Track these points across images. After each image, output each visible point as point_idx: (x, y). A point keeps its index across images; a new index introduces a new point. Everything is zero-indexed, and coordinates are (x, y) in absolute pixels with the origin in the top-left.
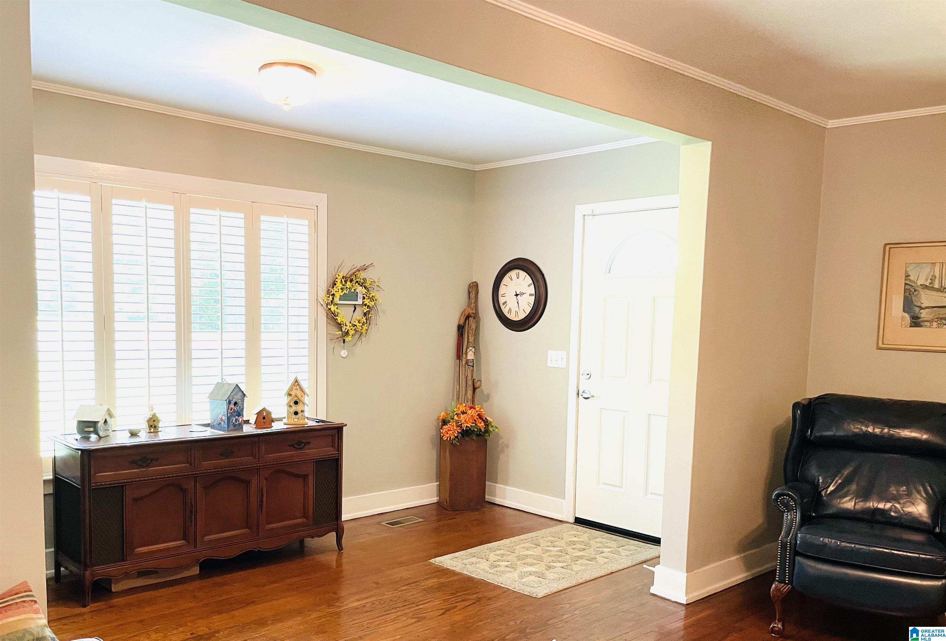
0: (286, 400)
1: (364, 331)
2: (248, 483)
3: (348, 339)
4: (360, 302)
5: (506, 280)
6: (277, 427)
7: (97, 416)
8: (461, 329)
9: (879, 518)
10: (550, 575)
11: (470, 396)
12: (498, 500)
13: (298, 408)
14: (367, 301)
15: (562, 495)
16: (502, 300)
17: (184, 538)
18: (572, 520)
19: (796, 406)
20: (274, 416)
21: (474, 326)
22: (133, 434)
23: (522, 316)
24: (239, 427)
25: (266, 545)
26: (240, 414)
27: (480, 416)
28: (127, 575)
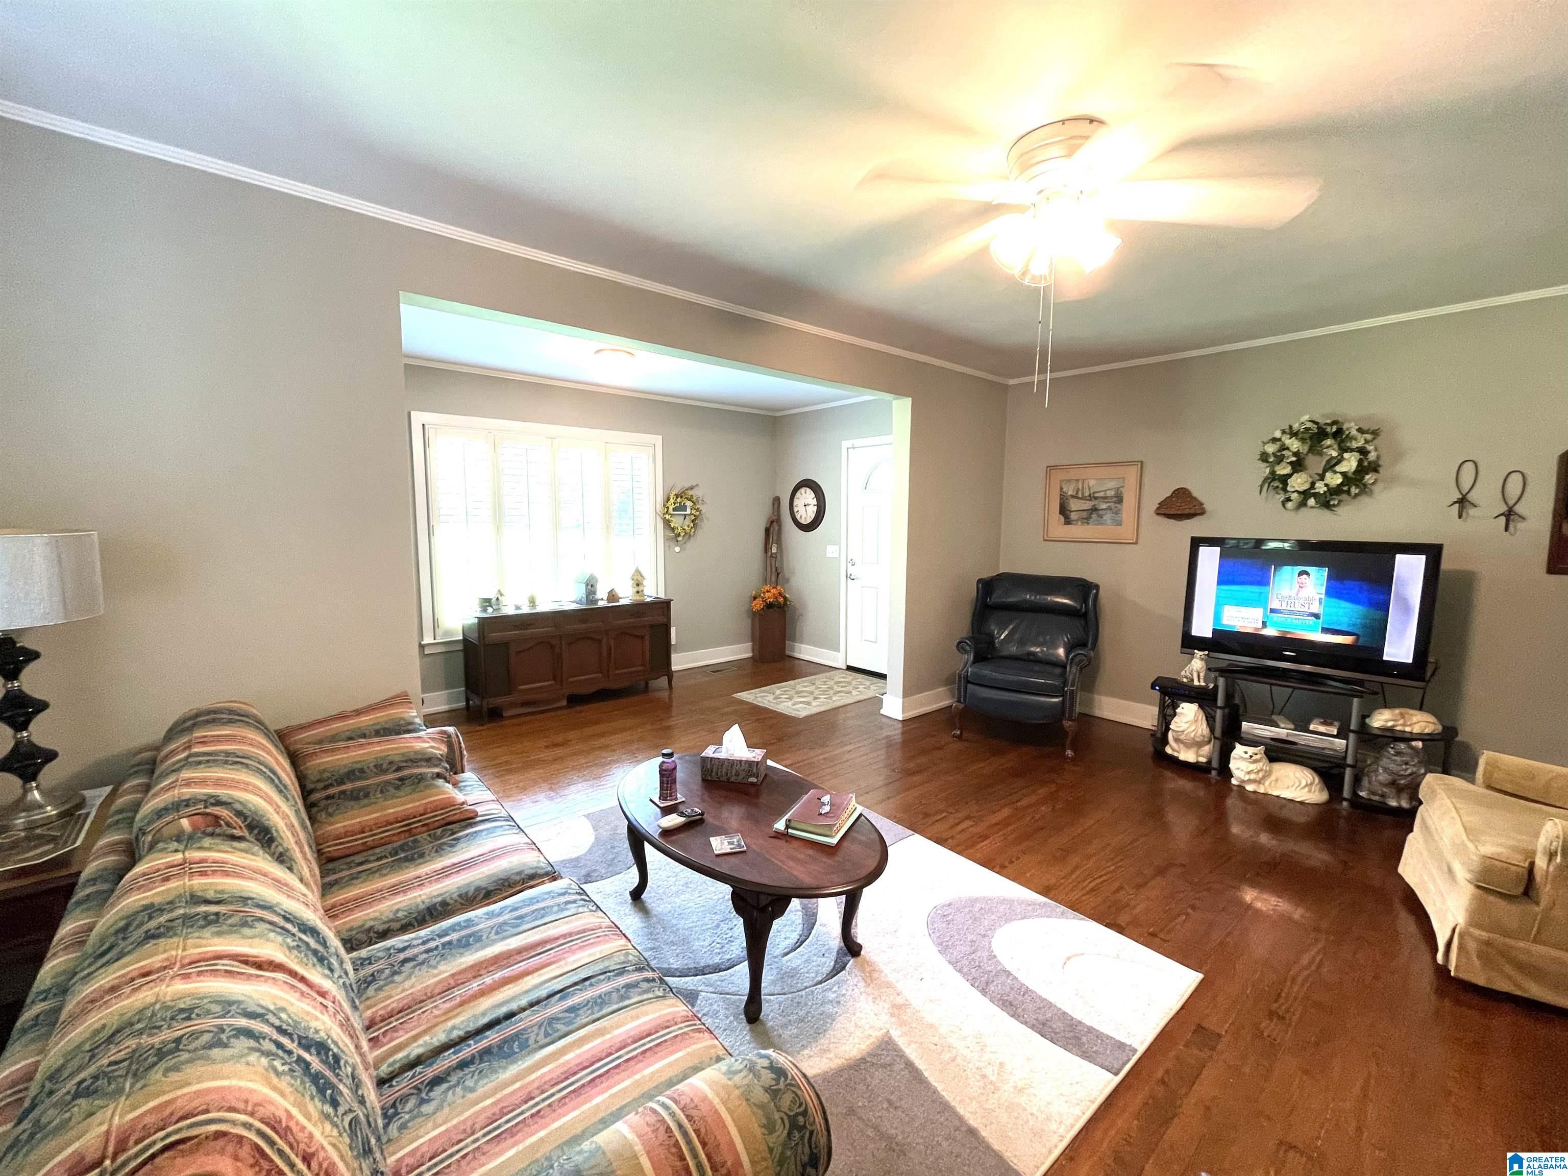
0: (631, 582)
1: (692, 533)
2: (600, 641)
3: (680, 539)
4: (688, 512)
5: (798, 494)
6: (622, 602)
7: (492, 595)
8: (767, 531)
9: (1031, 657)
10: (814, 704)
11: (773, 579)
12: (797, 655)
13: (640, 588)
14: (693, 512)
15: (837, 649)
16: (795, 510)
17: (554, 679)
18: (845, 667)
19: (979, 581)
20: (620, 596)
21: (777, 528)
22: (518, 608)
23: (809, 521)
24: (596, 601)
25: (615, 686)
26: (595, 593)
27: (780, 594)
28: (513, 705)
